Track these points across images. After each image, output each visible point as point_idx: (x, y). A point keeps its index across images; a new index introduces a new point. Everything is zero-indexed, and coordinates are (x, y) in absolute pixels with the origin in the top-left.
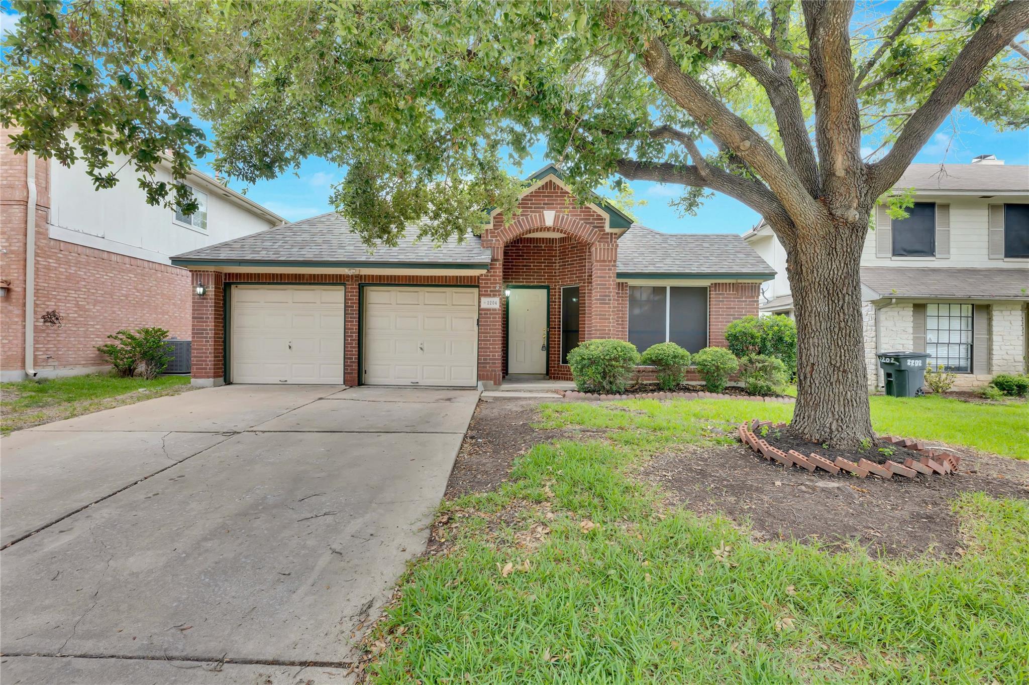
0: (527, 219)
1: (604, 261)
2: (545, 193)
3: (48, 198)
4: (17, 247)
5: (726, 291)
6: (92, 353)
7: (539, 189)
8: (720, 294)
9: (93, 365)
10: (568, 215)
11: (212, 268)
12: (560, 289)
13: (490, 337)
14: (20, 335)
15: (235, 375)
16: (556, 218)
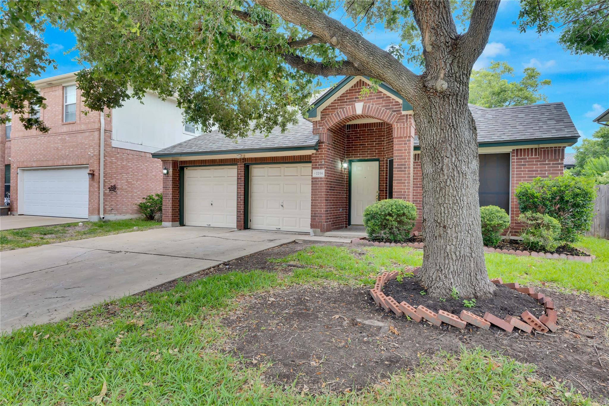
0: (343, 110)
1: (401, 137)
2: (356, 89)
3: (111, 126)
4: (96, 153)
5: (528, 156)
6: (135, 208)
7: (352, 87)
8: (522, 159)
9: (136, 213)
10: (373, 104)
11: (170, 159)
12: (387, 161)
13: (318, 197)
14: (97, 197)
15: (187, 221)
16: (364, 108)
